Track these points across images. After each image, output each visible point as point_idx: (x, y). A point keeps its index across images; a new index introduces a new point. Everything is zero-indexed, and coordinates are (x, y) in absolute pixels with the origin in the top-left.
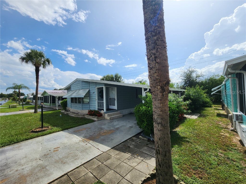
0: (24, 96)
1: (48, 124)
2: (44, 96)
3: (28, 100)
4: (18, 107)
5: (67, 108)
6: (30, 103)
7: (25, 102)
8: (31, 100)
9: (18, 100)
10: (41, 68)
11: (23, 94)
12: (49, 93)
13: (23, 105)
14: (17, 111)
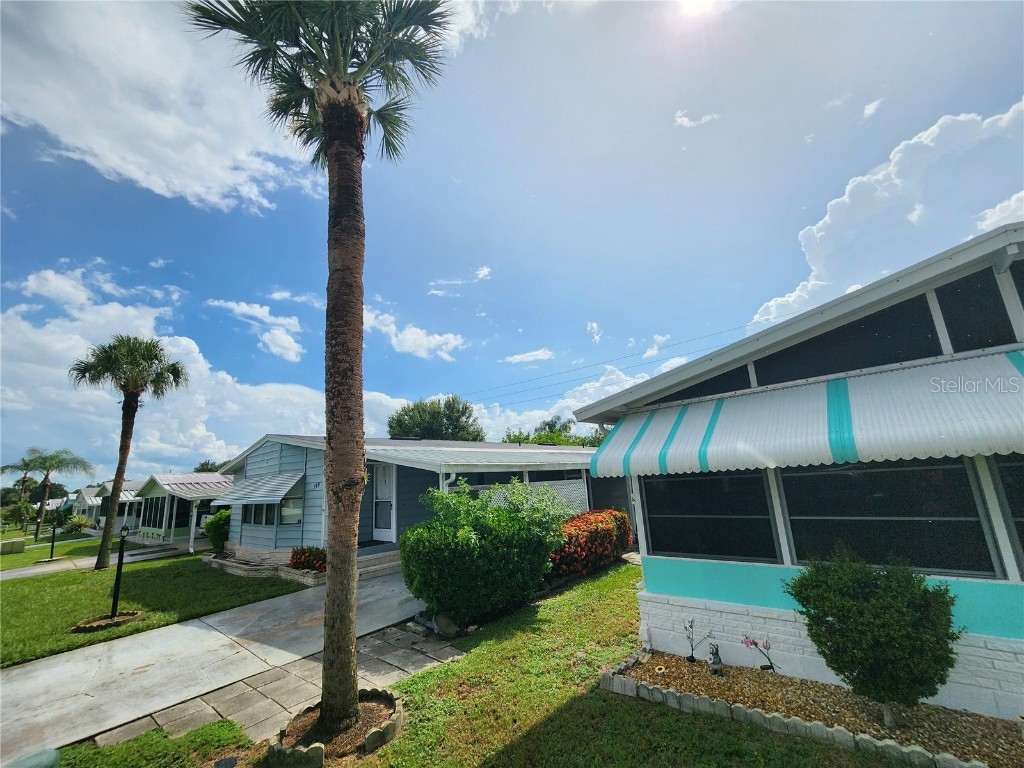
0: (62, 497)
1: (139, 603)
2: (147, 500)
3: (76, 518)
4: (29, 550)
5: (229, 545)
6: (85, 530)
7: (63, 525)
8: (90, 515)
9: (33, 519)
10: (146, 397)
11: (58, 491)
12: (167, 487)
13: (53, 539)
14: (24, 565)
